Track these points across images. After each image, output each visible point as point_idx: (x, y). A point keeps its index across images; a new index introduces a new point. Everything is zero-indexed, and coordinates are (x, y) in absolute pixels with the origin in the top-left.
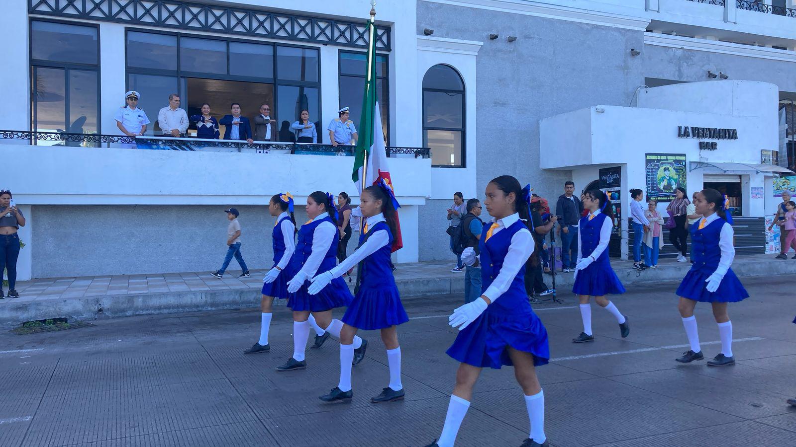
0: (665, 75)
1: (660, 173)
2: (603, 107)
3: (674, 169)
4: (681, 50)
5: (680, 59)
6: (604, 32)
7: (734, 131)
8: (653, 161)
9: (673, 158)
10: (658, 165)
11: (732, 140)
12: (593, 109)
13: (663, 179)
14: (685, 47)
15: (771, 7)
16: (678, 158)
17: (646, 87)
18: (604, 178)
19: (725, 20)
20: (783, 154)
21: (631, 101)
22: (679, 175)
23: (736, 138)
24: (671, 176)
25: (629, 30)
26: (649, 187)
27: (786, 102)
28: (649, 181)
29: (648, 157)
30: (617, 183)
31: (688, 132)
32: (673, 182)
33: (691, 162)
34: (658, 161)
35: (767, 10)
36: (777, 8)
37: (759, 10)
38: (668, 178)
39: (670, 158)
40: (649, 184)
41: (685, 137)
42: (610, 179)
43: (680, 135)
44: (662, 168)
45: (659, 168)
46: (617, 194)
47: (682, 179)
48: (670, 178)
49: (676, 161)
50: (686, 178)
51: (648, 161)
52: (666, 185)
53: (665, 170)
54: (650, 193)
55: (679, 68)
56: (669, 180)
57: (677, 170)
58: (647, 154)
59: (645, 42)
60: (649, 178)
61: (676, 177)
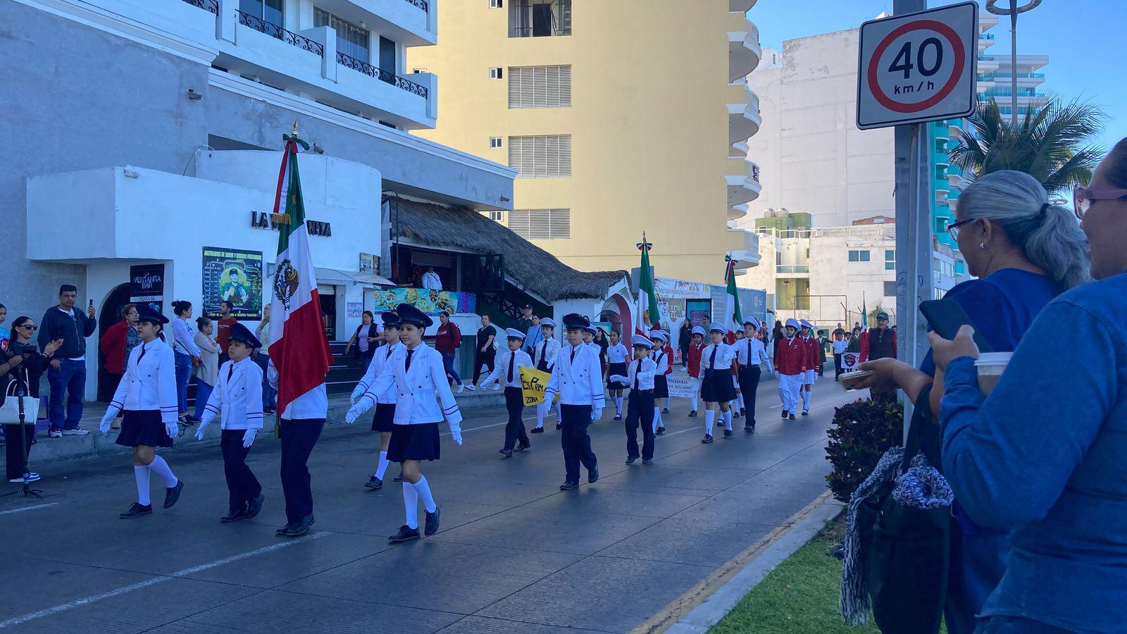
0: (240, 137)
1: (225, 278)
2: (137, 169)
3: (245, 272)
4: (263, 104)
5: (261, 116)
6: (146, 55)
7: (327, 225)
8: (214, 258)
9: (244, 256)
10: (221, 266)
11: (325, 237)
12: (119, 171)
13: (228, 286)
14: (269, 101)
15: (378, 72)
16: (250, 257)
17: (209, 149)
18: (137, 280)
19: (323, 75)
20: (387, 261)
21: (188, 167)
22: (252, 282)
23: (329, 235)
24: (240, 282)
25: (185, 60)
26: (207, 297)
27: (390, 193)
28: (207, 288)
29: (207, 253)
30: (158, 289)
31: (266, 221)
32: (243, 291)
33: (268, 264)
34: (222, 259)
35: (374, 74)
36: (384, 73)
37: (364, 71)
38: (236, 285)
39: (239, 256)
40: (207, 293)
41: (262, 227)
42: (147, 282)
43: (254, 224)
44: (227, 270)
45: (222, 270)
46: (157, 306)
47: (256, 287)
48: (239, 286)
49: (247, 261)
50: (261, 287)
51: (206, 259)
52: (232, 295)
53: (232, 272)
54: (208, 307)
55: (260, 128)
56: (237, 288)
57: (249, 274)
58: (205, 249)
59: (210, 83)
60: (207, 284)
61: (247, 284)
